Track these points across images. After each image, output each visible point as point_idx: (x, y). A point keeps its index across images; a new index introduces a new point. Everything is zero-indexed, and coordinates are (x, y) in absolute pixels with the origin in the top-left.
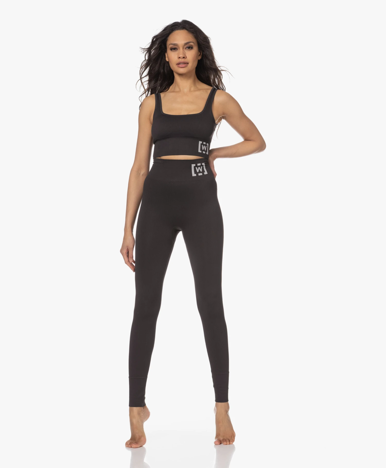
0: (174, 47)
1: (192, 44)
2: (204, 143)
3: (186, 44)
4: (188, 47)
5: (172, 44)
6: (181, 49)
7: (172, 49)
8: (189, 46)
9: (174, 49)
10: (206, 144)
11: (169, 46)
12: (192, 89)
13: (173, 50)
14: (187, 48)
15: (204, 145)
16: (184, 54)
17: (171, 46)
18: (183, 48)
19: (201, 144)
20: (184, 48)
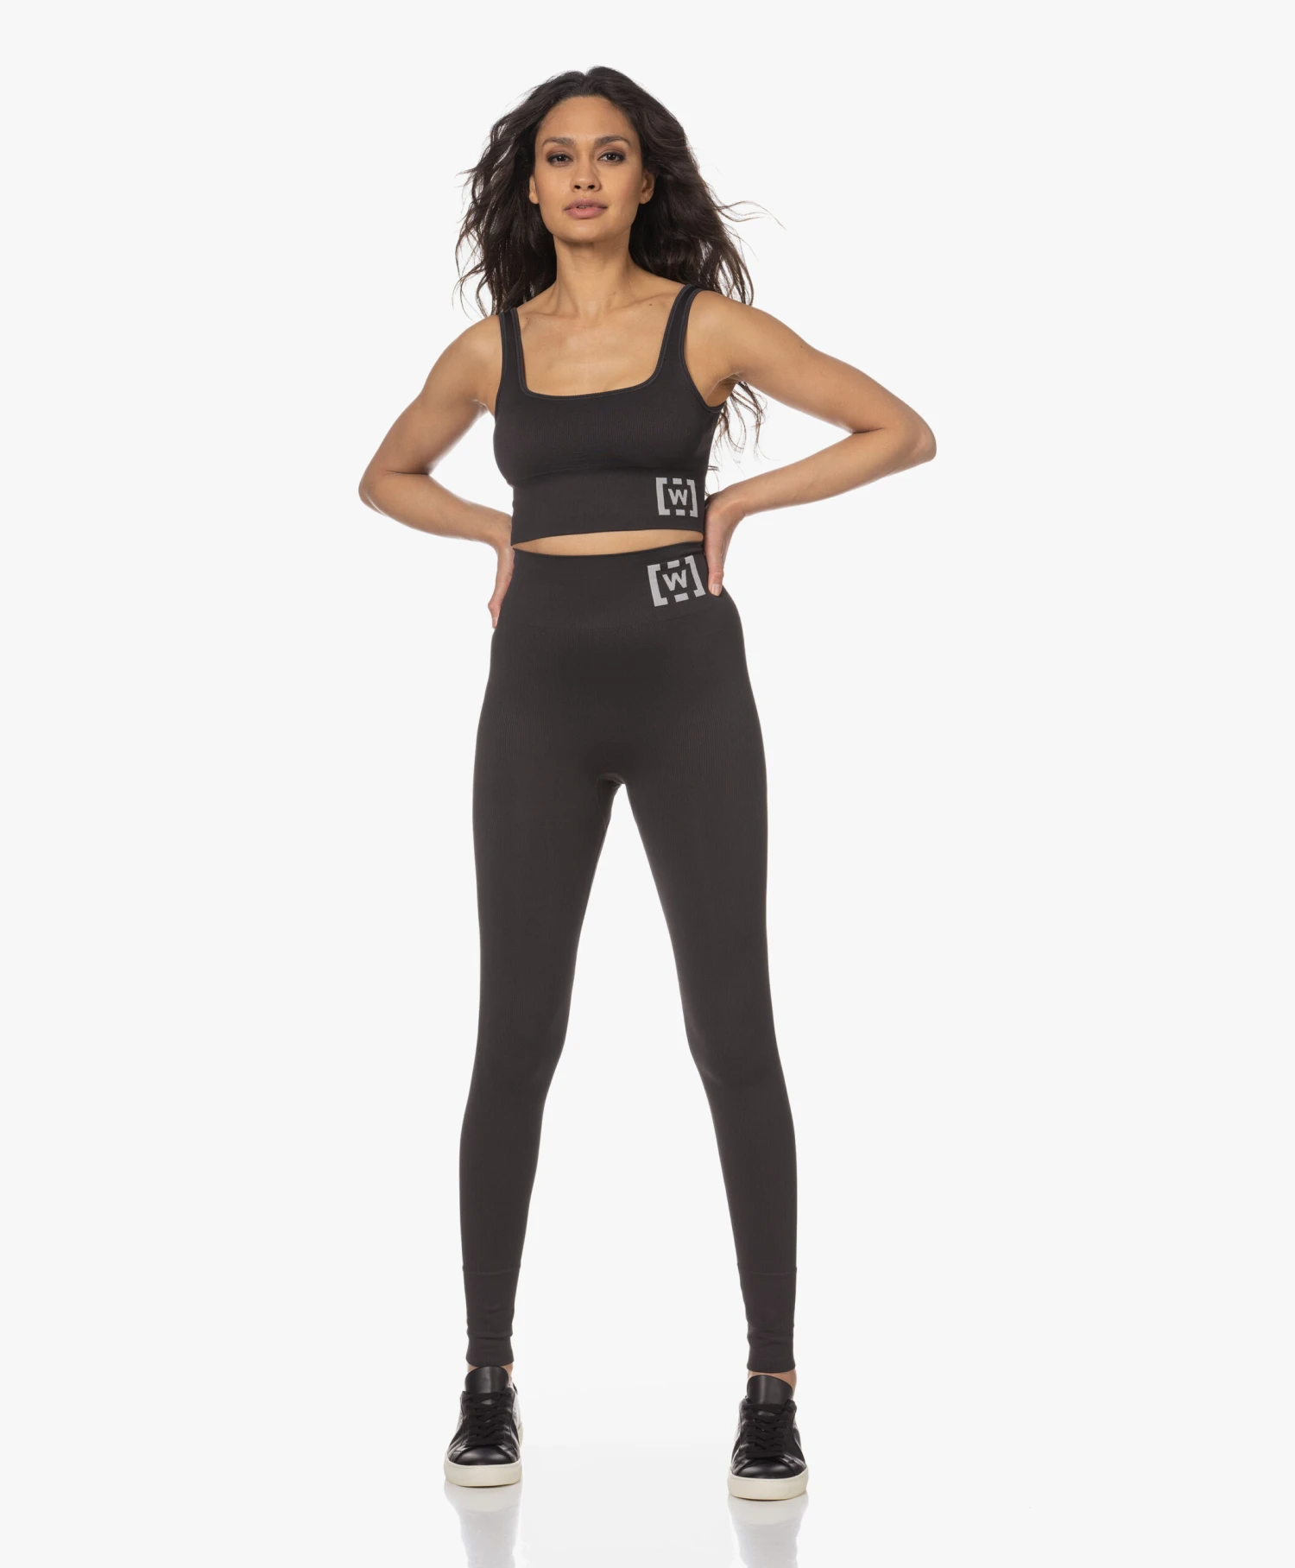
0: (560, 150)
1: (621, 144)
2: (677, 481)
3: (602, 142)
4: (607, 155)
5: (554, 140)
6: (585, 158)
7: (551, 158)
8: (610, 151)
9: (558, 159)
10: (684, 482)
11: (543, 147)
12: (617, 300)
13: (557, 162)
14: (605, 158)
15: (675, 488)
16: (594, 174)
17: (550, 146)
18: (591, 157)
19: (665, 487)
20: (596, 158)
